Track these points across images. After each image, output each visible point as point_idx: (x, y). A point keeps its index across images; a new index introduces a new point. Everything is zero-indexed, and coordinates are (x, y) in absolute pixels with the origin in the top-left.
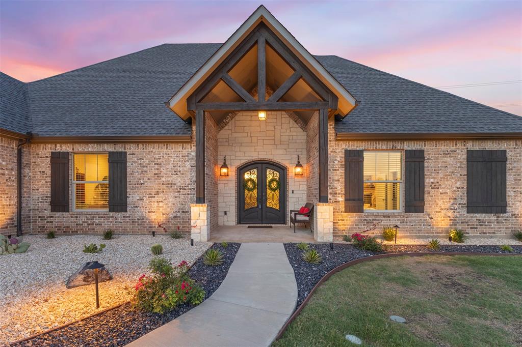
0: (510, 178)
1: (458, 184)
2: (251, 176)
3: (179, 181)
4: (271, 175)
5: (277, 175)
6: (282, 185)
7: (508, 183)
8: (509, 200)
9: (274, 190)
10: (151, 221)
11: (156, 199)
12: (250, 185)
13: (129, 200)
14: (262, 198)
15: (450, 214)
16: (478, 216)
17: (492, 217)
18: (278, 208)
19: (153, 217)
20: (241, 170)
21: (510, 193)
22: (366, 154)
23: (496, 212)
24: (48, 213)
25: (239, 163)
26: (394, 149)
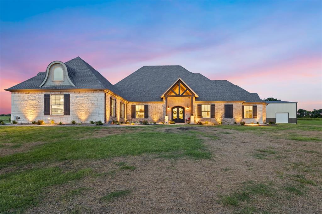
0: (234, 111)
1: (223, 112)
2: (175, 110)
3: (160, 111)
4: (180, 110)
5: (182, 110)
6: (183, 112)
7: (233, 112)
8: (234, 116)
9: (181, 114)
10: (154, 120)
11: (155, 115)
12: (175, 112)
13: (149, 116)
14: (178, 116)
15: (221, 118)
16: (227, 119)
17: (230, 119)
18: (182, 119)
19: (154, 119)
20: (173, 108)
21: (234, 114)
22: (202, 105)
23: (231, 118)
24: (131, 118)
25: (172, 107)
26: (208, 104)
